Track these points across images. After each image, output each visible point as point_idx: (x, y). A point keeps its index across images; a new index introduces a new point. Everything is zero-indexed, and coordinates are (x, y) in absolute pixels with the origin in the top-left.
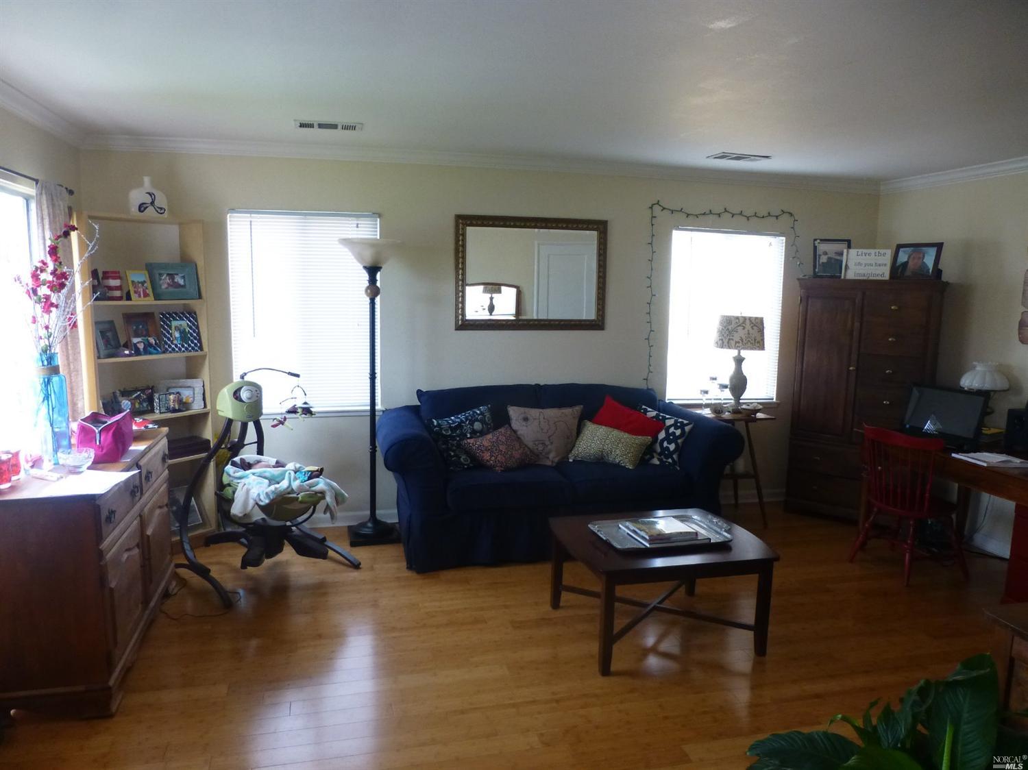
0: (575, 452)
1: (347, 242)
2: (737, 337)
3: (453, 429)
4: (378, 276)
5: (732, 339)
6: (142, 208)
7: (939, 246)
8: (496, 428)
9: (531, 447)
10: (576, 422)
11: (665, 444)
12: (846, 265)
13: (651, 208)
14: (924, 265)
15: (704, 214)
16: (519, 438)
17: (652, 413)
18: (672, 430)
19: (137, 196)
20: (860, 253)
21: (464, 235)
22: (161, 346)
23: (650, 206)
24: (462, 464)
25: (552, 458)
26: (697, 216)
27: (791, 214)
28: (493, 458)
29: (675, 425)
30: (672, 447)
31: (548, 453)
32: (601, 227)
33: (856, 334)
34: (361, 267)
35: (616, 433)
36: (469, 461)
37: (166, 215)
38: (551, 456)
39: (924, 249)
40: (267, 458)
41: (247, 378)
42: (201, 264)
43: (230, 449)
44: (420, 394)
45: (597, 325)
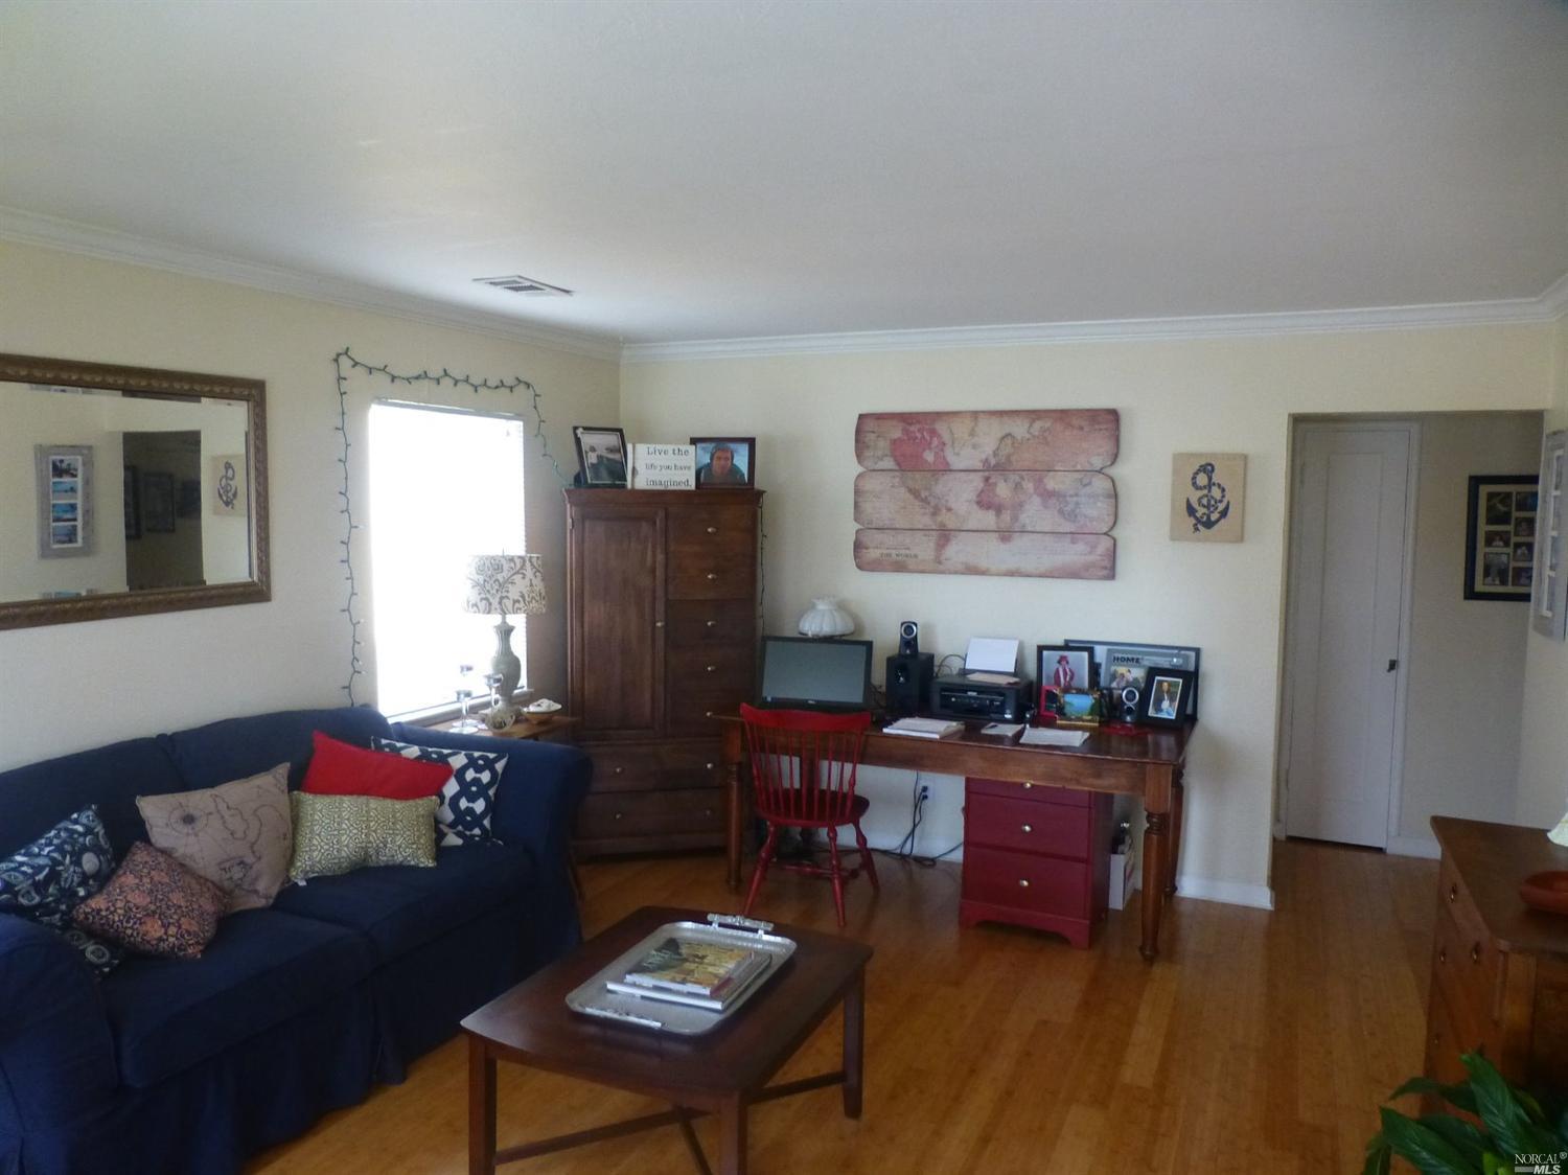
0: (301, 863)
2: (514, 593)
5: (507, 597)
7: (751, 442)
9: (216, 878)
10: (286, 799)
11: (463, 804)
12: (634, 469)
13: (336, 360)
14: (735, 470)
15: (417, 378)
16: (182, 865)
17: (412, 752)
18: (470, 775)
20: (651, 450)
23: (334, 356)
24: (99, 967)
25: (265, 888)
26: (408, 380)
27: (528, 385)
28: (172, 930)
29: (472, 763)
30: (479, 806)
31: (255, 881)
32: (255, 394)
33: (660, 572)
35: (377, 804)
36: (108, 955)
38: (262, 885)
39: (732, 446)
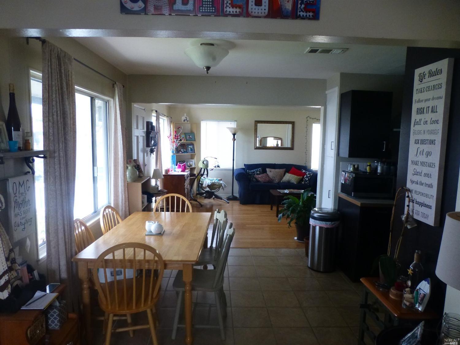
0: (282, 180)
1: (228, 128)
3: (252, 173)
4: (235, 136)
6: (184, 121)
8: (263, 173)
9: (271, 178)
10: (284, 173)
11: (306, 179)
13: (307, 118)
16: (268, 176)
17: (304, 171)
18: (308, 175)
19: (183, 118)
21: (257, 126)
22: (187, 152)
24: (253, 180)
25: (277, 181)
28: (261, 180)
31: (276, 180)
32: (293, 123)
34: (231, 134)
35: (293, 175)
36: (255, 180)
37: (189, 122)
38: (276, 181)
40: (209, 178)
41: (205, 159)
42: (195, 133)
43: (201, 175)
44: (245, 165)
45: (292, 148)
